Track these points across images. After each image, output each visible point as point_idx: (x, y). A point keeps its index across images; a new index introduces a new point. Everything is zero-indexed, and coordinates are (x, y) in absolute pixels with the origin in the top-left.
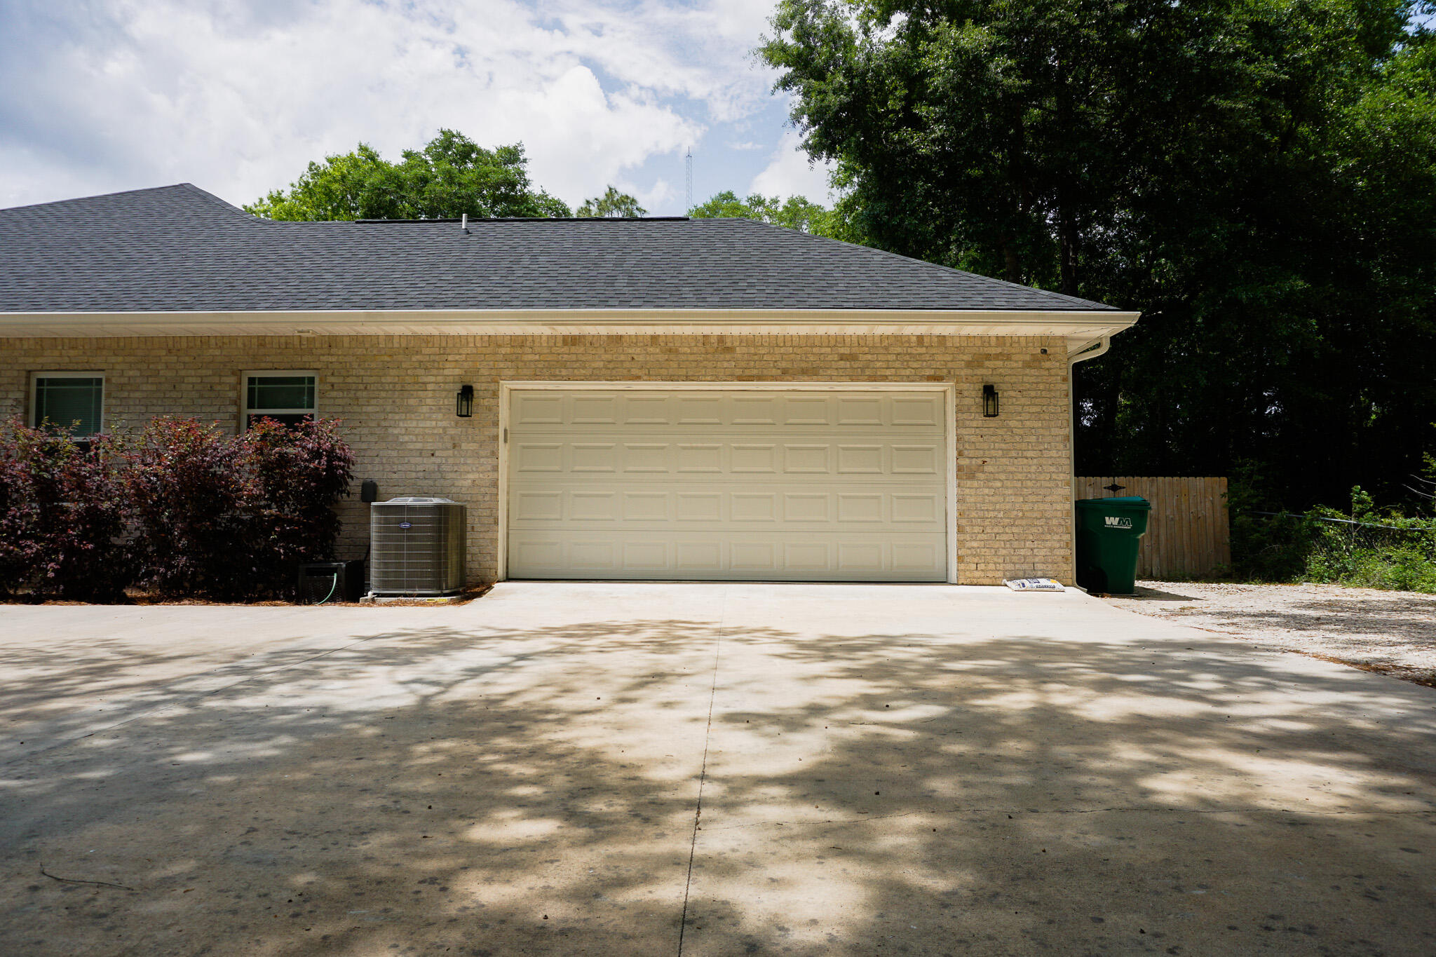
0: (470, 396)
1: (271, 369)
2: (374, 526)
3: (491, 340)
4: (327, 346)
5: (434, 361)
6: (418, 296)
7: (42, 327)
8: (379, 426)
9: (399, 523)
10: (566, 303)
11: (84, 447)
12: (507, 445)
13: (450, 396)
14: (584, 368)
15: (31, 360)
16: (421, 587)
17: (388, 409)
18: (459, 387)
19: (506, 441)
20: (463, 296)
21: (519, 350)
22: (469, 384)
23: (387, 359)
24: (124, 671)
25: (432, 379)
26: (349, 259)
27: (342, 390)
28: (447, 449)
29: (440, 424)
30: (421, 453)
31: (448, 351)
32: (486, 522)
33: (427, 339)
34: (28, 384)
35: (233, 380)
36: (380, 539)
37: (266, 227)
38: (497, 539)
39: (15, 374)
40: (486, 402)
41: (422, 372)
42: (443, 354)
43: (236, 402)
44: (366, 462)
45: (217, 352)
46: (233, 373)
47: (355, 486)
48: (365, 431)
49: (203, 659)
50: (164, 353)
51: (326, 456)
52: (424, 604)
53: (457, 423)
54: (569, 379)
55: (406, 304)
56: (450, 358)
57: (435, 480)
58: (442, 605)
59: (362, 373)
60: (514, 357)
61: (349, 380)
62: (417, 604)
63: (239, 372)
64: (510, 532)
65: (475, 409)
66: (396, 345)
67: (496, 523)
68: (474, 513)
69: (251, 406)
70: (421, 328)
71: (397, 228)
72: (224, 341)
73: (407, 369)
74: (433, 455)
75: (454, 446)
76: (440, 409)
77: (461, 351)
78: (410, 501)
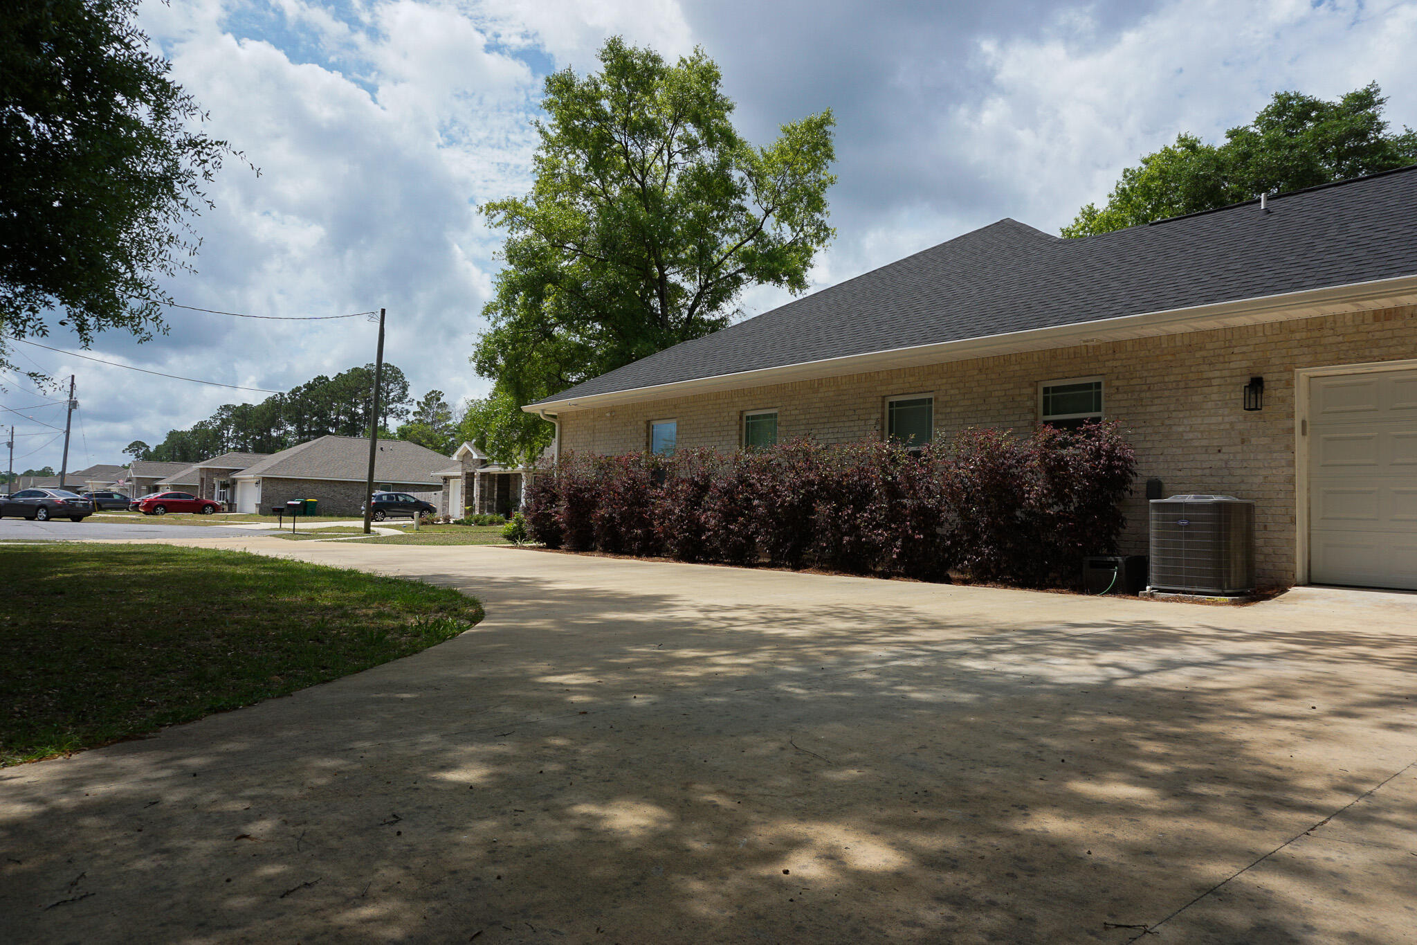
0: (1259, 388)
1: (1062, 378)
2: (1153, 523)
3: (1284, 327)
4: (1111, 352)
5: (1219, 355)
6: (1200, 292)
7: (889, 361)
8: (1163, 424)
9: (1177, 520)
10: (1372, 274)
11: (917, 455)
12: (1306, 437)
13: (1238, 389)
14: (1402, 345)
15: (884, 388)
16: (1200, 585)
17: (1172, 408)
18: (1246, 380)
19: (1304, 433)
20: (1249, 284)
21: (1316, 334)
22: (1259, 376)
23: (1169, 358)
24: (913, 632)
25: (1217, 374)
26: (1136, 264)
27: (1125, 392)
28: (1235, 445)
29: (1227, 419)
30: (1206, 450)
31: (1234, 343)
32: (1281, 521)
33: (1211, 334)
34: (883, 407)
35: (1030, 390)
36: (1159, 536)
37: (1066, 246)
38: (1294, 540)
39: (875, 400)
40: (1278, 393)
41: (1206, 367)
42: (1230, 347)
43: (1033, 411)
44: (1151, 460)
45: (1017, 368)
46: (1031, 385)
47: (1139, 484)
48: (1150, 430)
49: (973, 629)
50: (976, 372)
51: (1105, 456)
52: (1202, 602)
53: (1245, 417)
54: (1383, 360)
55: (1185, 302)
56: (1236, 350)
57: (1223, 477)
58: (1221, 604)
59: (1145, 374)
60: (1311, 342)
61: (1133, 382)
62: (1195, 602)
63: (1035, 384)
64: (1312, 532)
65: (1265, 401)
66: (1179, 344)
67: (1293, 521)
68: (1267, 512)
69: (1046, 413)
70: (1202, 323)
71: (1191, 222)
72: (1021, 357)
73: (1191, 366)
74: (1219, 451)
75: (1243, 442)
76: (1226, 403)
77: (1248, 342)
78: (1190, 498)
